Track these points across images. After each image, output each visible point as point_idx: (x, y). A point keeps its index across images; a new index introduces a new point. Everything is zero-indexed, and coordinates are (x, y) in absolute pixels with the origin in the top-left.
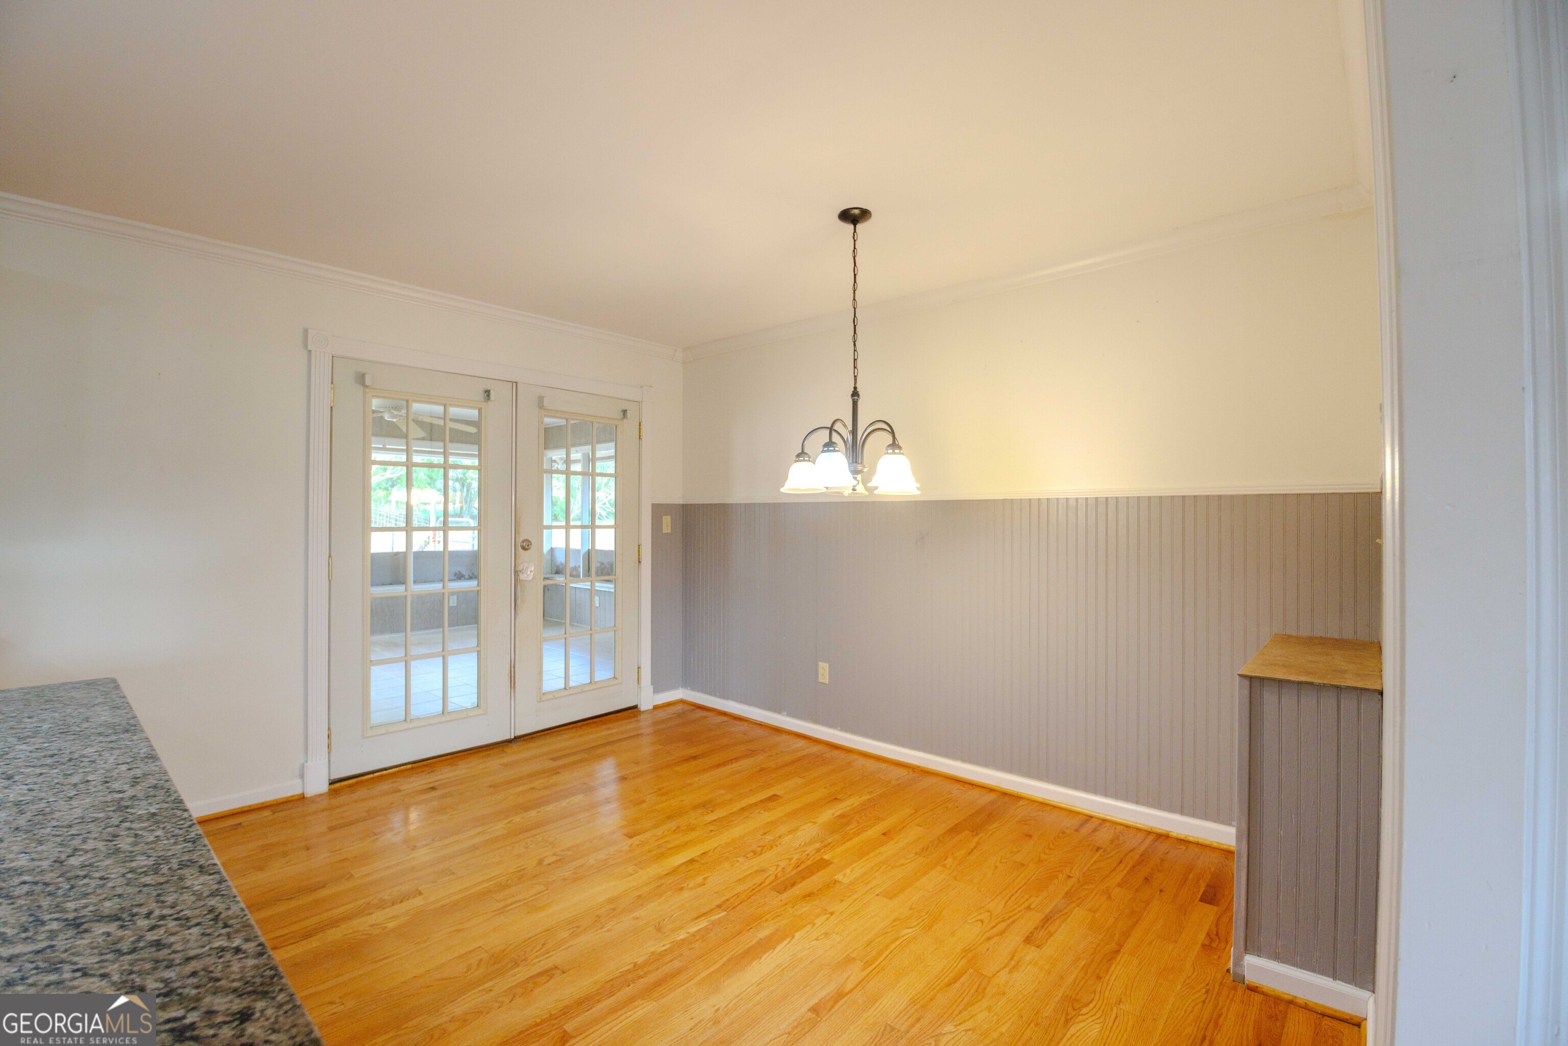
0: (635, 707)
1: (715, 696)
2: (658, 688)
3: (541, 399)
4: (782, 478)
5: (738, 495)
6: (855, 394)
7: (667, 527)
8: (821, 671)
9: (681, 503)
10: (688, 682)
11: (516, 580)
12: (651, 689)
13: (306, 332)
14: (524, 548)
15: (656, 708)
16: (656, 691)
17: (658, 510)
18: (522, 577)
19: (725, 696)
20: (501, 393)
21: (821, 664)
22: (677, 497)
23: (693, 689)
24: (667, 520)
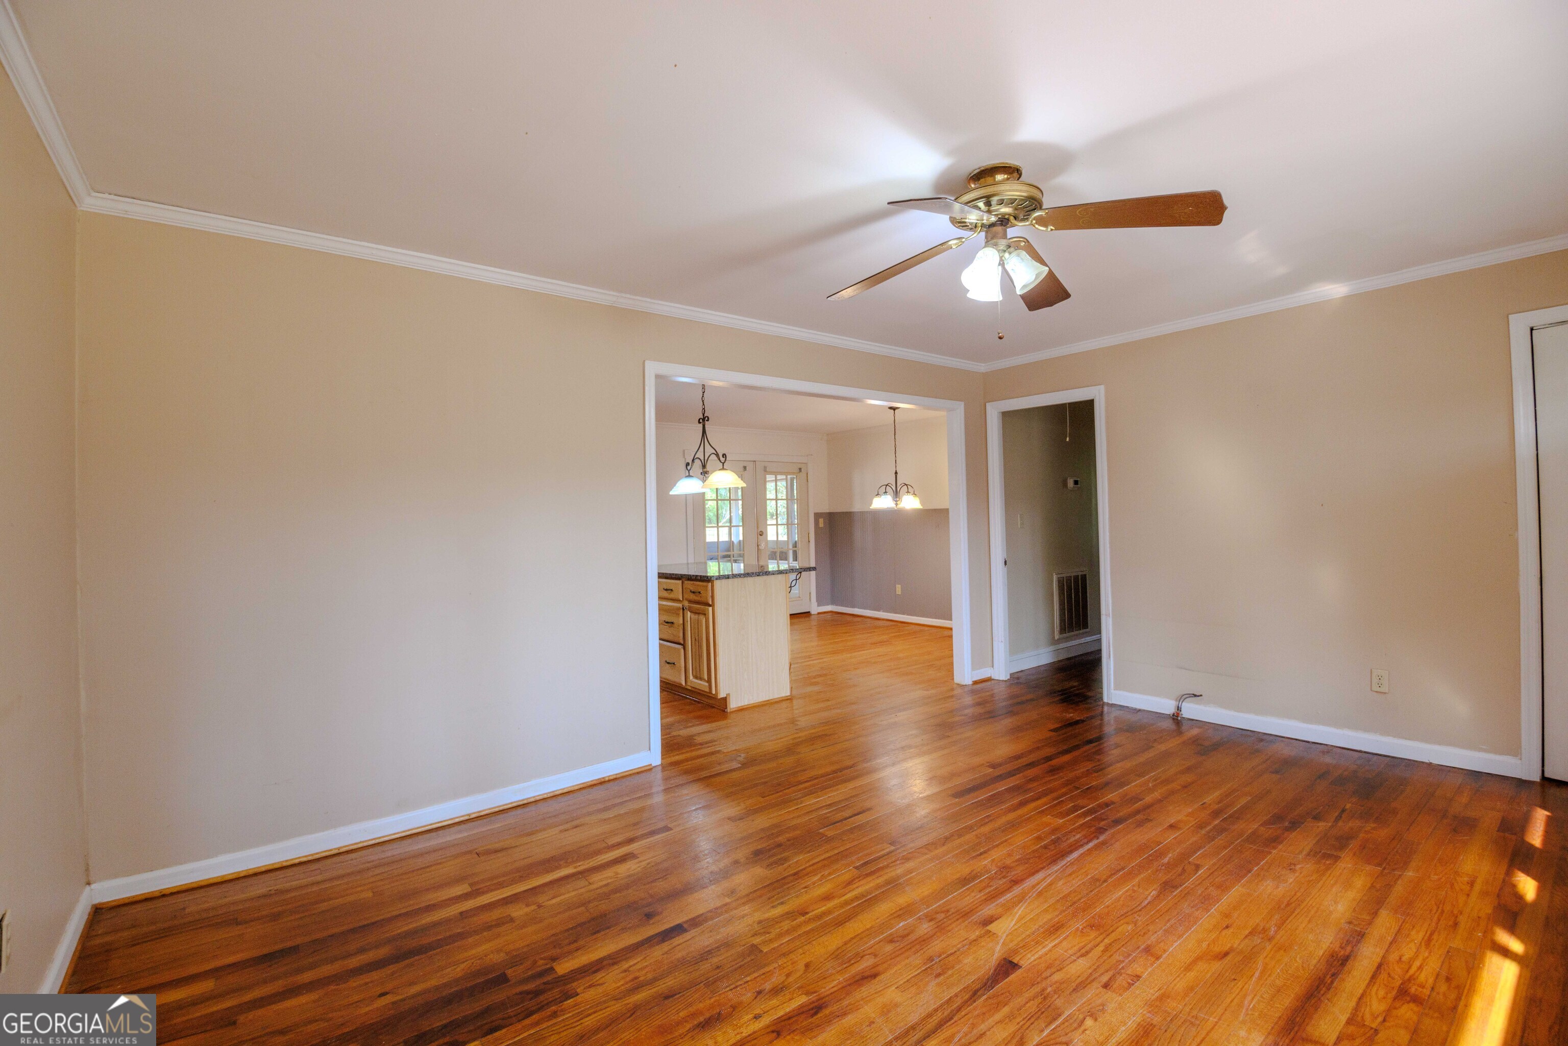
0: (809, 612)
1: (848, 607)
2: (820, 603)
3: (765, 467)
4: (871, 504)
5: (857, 507)
6: (896, 473)
7: (821, 525)
8: (897, 589)
9: (828, 511)
10: (833, 602)
11: (758, 549)
12: (816, 604)
13: (684, 451)
14: (761, 535)
15: (819, 613)
16: (819, 605)
17: (817, 516)
18: (760, 547)
19: (853, 607)
20: (750, 467)
21: (897, 586)
22: (826, 509)
23: (837, 605)
24: (821, 521)
